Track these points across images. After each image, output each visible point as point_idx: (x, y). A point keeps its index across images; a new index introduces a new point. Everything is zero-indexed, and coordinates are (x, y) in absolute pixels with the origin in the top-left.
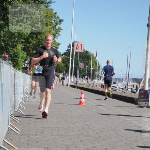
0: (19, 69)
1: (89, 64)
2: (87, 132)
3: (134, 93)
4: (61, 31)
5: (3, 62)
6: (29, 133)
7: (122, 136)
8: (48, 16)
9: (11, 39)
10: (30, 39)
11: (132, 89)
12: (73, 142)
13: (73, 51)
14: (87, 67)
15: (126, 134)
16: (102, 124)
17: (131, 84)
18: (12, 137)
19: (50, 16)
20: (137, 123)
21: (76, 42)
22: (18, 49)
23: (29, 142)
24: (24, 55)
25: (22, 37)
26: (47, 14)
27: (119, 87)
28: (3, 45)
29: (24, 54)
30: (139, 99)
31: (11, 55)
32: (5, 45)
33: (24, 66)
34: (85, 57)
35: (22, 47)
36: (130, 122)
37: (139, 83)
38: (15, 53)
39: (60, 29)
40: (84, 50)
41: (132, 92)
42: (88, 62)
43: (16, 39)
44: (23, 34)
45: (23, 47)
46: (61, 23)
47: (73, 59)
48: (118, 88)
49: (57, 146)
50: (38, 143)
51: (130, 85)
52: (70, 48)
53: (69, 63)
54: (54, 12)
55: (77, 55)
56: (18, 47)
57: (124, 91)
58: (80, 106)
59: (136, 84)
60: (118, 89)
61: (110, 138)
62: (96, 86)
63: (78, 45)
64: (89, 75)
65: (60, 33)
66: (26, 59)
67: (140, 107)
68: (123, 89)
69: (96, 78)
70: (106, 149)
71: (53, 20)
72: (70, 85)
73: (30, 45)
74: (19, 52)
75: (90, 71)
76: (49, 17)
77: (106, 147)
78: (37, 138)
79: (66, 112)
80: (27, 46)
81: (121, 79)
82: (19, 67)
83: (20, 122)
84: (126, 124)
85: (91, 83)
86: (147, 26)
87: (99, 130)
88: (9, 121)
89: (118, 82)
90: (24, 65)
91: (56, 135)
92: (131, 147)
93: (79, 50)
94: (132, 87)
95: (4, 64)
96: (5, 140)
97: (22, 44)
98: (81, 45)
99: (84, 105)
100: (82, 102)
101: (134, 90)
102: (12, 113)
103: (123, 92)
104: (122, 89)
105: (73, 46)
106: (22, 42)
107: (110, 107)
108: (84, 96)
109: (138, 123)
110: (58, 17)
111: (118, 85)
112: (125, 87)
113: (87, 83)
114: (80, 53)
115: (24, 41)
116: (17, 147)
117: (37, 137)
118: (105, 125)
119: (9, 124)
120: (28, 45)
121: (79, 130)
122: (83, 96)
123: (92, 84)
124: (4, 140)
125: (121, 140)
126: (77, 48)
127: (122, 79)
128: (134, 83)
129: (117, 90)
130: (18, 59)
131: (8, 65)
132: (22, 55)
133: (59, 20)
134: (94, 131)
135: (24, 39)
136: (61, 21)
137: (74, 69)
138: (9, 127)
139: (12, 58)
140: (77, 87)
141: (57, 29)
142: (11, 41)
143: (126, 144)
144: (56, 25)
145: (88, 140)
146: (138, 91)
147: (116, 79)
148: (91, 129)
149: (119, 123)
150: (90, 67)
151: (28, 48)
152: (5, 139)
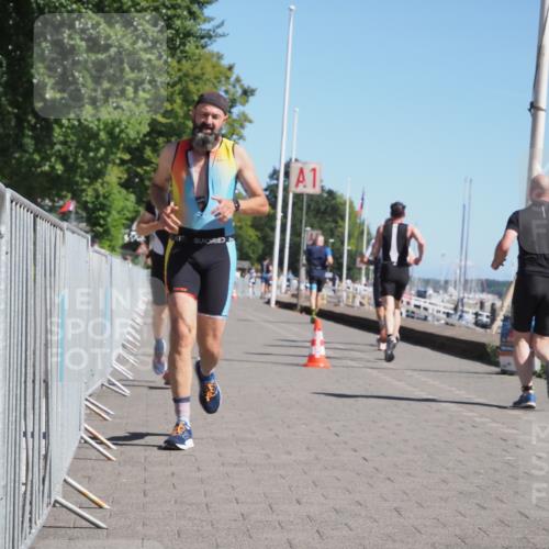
0: (112, 249)
1: (336, 233)
2: (335, 455)
3: (485, 326)
4: (247, 124)
5: (65, 225)
6: (146, 458)
7: (447, 469)
8: (206, 76)
9: (87, 149)
10: (148, 153)
11: (477, 314)
12: (290, 487)
13: (286, 189)
14: (333, 243)
15: (460, 461)
16: (383, 427)
17: (474, 298)
18: (93, 469)
19: (212, 76)
20: (495, 425)
21: (296, 160)
22: (108, 183)
23: (148, 487)
24: (128, 204)
25: (122, 145)
26: (202, 69)
27: (436, 308)
28: (59, 172)
29: (127, 200)
30: (504, 348)
31: (86, 202)
32: (65, 171)
33: (126, 238)
34: (326, 209)
35: (120, 178)
36: (474, 421)
37: (501, 296)
38: (97, 197)
39: (245, 119)
40: (322, 187)
41: (477, 324)
42: (336, 227)
43: (102, 150)
44: (123, 135)
45: (125, 176)
46: (247, 101)
47: (285, 217)
48: (430, 311)
49: (236, 499)
50: (174, 487)
51: (471, 302)
52: (278, 179)
53: (273, 229)
54: (225, 62)
55: (299, 204)
56: (107, 178)
57: (453, 320)
58: (310, 369)
59: (489, 299)
60: (432, 314)
61: (409, 474)
62: (361, 304)
63: (301, 171)
64: (337, 268)
65: (245, 132)
66: (134, 214)
67: (504, 372)
68: (448, 315)
69: (360, 278)
70: (397, 510)
71: (224, 88)
72: (277, 303)
73: (146, 172)
74: (110, 194)
75: (342, 257)
76: (208, 80)
77: (395, 505)
78: (173, 474)
79: (266, 389)
80: (137, 175)
81: (442, 283)
82: (111, 241)
83: (118, 421)
84: (461, 429)
85: (345, 294)
86: (530, 110)
87: (372, 447)
88: (83, 417)
89: (430, 291)
90: (129, 235)
91: (235, 465)
92: (478, 504)
93: (305, 186)
94: (477, 309)
95: (68, 233)
96: (70, 480)
97: (122, 168)
98: (314, 170)
99: (322, 365)
100: (317, 356)
101: (485, 319)
102: (90, 391)
103: (447, 324)
104: (445, 316)
105: (287, 174)
106: (123, 162)
107: (409, 373)
108: (322, 338)
109: (500, 425)
110: (238, 80)
111: (433, 301)
112: (456, 309)
113: (331, 293)
114: (311, 196)
115: (127, 157)
116: (107, 502)
117: (173, 469)
118: (394, 433)
119: (82, 428)
120: (139, 170)
121: (308, 449)
122: (320, 336)
123: (348, 297)
124: (65, 480)
125: (444, 481)
126: (298, 181)
127: (446, 282)
128: (484, 296)
129: (429, 318)
130: (107, 216)
131: (79, 234)
132: (121, 204)
133: (240, 91)
134: (355, 451)
135: (128, 149)
136: (247, 93)
137: (290, 248)
138: (82, 438)
139: (88, 213)
140: (299, 308)
141: (234, 120)
142: (85, 158)
143: (461, 493)
144: (232, 107)
145: (338, 479)
146: (499, 323)
147: (427, 282)
148: (346, 443)
149: (438, 426)
150: (343, 243)
151: (142, 180)
152: (68, 475)
